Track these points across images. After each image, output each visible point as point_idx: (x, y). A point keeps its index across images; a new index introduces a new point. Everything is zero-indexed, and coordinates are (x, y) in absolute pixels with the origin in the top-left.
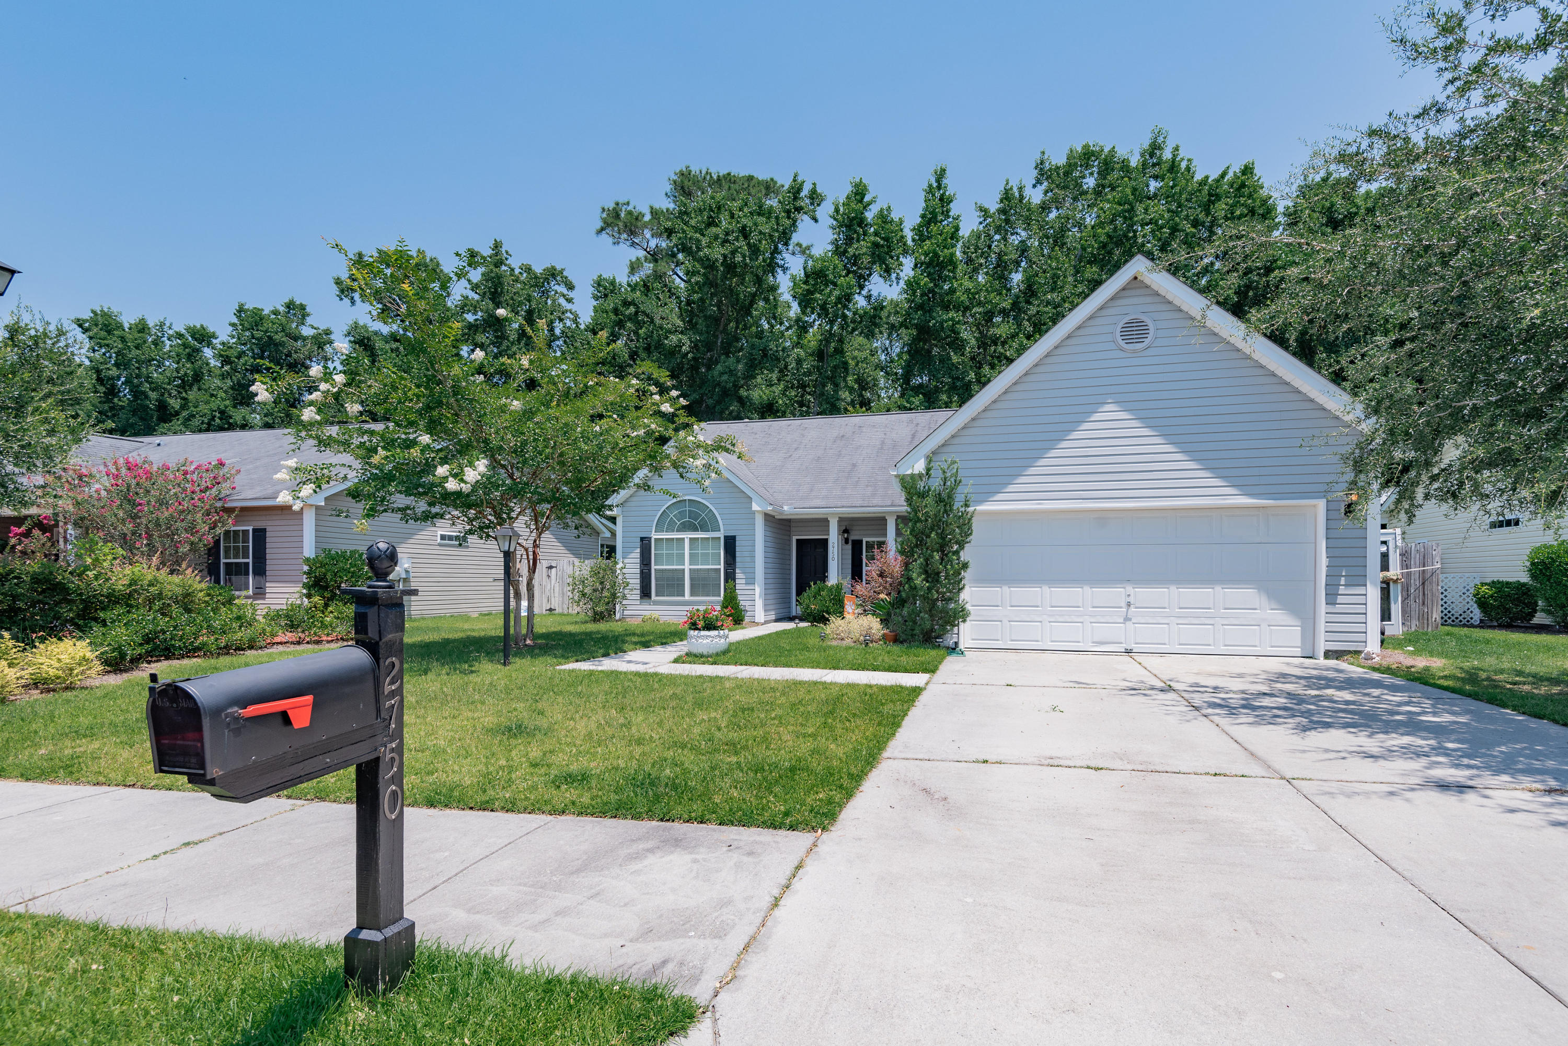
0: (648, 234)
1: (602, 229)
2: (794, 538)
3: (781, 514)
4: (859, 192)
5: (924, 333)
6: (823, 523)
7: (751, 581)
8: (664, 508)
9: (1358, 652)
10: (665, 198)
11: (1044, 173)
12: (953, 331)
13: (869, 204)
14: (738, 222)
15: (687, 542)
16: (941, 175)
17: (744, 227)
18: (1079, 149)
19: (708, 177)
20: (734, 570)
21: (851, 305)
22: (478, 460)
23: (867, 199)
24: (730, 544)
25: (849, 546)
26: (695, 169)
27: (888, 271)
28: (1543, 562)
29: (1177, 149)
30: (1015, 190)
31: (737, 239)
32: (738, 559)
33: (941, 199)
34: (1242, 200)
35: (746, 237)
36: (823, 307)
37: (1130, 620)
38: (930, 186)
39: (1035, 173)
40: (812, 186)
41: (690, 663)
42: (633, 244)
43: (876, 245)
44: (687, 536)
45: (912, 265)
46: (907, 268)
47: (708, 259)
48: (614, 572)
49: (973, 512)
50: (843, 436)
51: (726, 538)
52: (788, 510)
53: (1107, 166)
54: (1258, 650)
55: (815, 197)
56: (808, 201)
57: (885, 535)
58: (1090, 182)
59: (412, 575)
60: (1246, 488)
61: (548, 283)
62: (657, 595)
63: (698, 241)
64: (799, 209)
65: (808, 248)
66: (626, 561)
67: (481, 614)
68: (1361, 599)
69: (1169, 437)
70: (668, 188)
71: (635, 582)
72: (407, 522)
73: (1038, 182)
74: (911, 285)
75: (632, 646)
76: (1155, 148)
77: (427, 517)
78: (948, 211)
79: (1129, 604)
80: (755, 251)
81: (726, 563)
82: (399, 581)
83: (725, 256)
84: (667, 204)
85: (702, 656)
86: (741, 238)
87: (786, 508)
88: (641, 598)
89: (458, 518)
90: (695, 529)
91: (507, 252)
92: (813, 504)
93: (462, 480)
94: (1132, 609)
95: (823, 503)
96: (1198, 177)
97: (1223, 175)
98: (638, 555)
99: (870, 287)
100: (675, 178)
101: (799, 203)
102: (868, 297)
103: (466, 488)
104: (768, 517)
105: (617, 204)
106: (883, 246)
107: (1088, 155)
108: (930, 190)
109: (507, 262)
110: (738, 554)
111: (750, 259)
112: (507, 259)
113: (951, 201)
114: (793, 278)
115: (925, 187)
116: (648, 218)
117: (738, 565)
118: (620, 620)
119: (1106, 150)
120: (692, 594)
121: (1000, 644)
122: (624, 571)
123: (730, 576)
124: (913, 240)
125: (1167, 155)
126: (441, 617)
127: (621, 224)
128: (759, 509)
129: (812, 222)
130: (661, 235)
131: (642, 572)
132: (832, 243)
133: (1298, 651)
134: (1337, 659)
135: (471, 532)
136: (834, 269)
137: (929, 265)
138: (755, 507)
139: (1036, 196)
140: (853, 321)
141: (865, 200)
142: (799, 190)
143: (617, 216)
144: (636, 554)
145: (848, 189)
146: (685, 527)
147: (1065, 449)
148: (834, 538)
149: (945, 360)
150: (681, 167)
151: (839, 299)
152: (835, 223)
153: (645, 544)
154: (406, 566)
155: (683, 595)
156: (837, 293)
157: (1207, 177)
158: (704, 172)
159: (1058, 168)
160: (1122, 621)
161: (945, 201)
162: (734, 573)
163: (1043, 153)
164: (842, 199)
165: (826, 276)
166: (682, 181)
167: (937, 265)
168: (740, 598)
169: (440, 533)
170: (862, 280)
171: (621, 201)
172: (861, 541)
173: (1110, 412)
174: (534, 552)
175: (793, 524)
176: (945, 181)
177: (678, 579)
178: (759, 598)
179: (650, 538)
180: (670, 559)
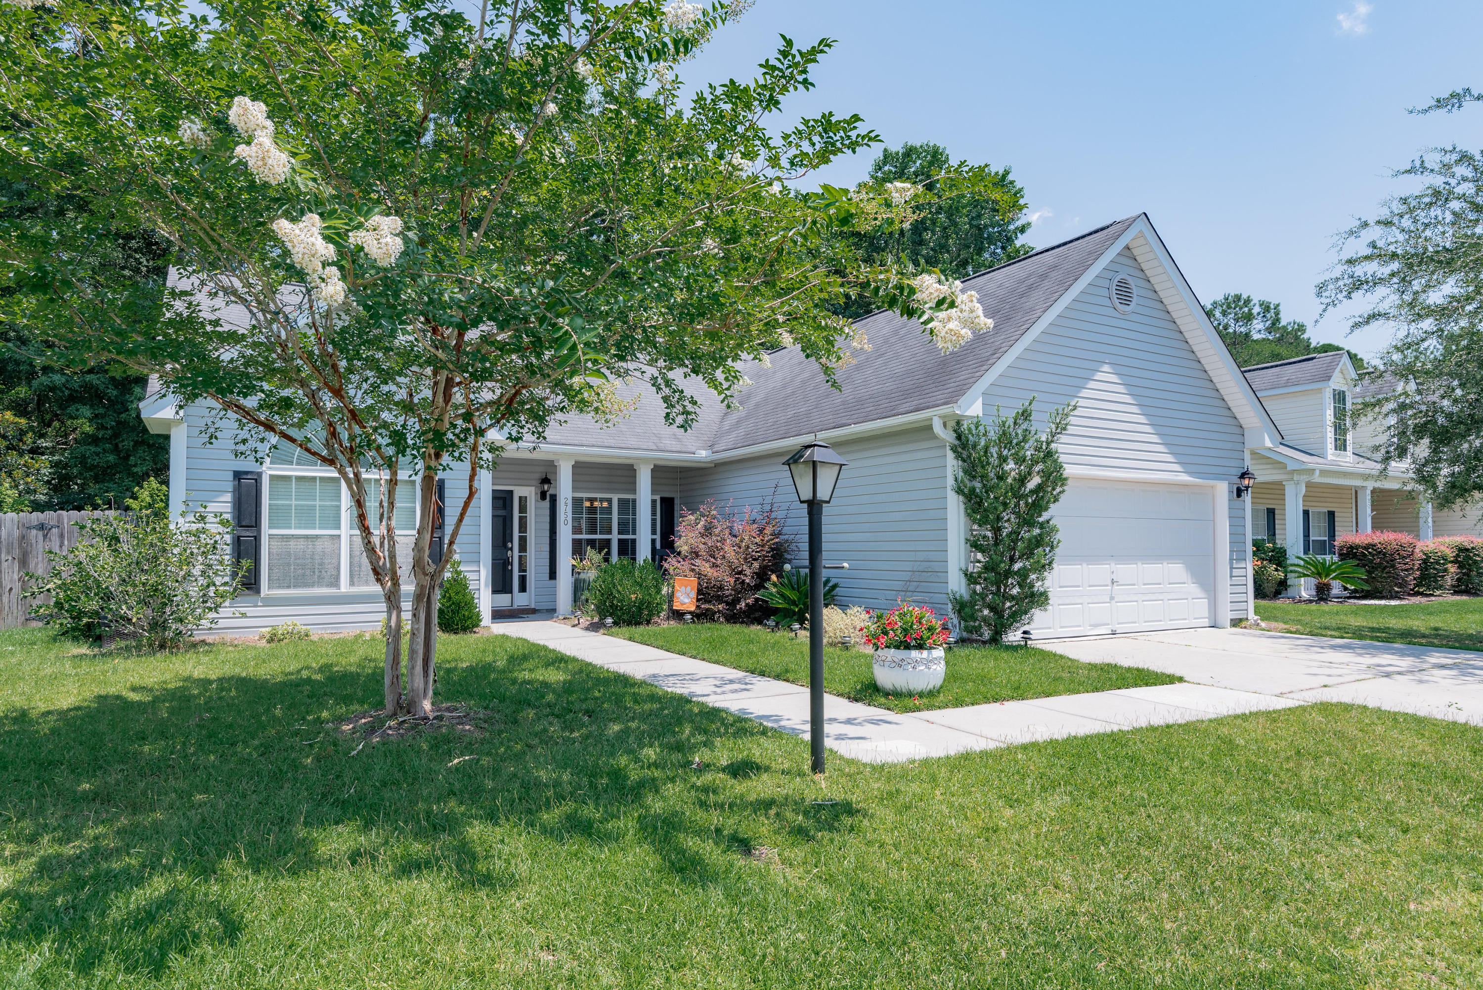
7: (471, 557)
9: (1244, 619)
15: (344, 486)
25: (548, 504)
32: (447, 520)
37: (1114, 598)
54: (1187, 623)
62: (273, 587)
69: (1142, 408)
79: (1113, 582)
88: (235, 592)
94: (1115, 586)
95: (558, 438)
98: (228, 507)
110: (447, 511)
131: (237, 542)
133: (1206, 622)
134: (1235, 626)
144: (224, 504)
148: (566, 489)
153: (246, 488)
155: (336, 585)
160: (1108, 600)
173: (1106, 374)
177: (323, 556)
178: (486, 585)
179: (260, 474)
180: (306, 516)
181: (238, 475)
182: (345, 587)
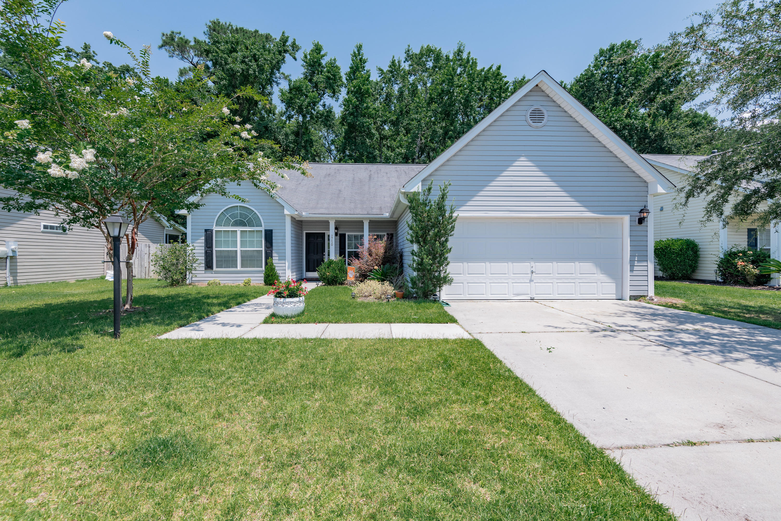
0: (192, 53)
1: (162, 46)
2: (304, 232)
3: (301, 217)
4: (318, 49)
5: (352, 128)
6: (326, 223)
7: (282, 258)
8: (222, 211)
9: (644, 296)
10: (203, 35)
11: (409, 56)
12: (368, 128)
13: (323, 56)
14: (251, 52)
15: (239, 234)
16: (359, 48)
17: (255, 55)
18: (426, 47)
19: (230, 28)
20: (272, 251)
21: (316, 108)
22: (85, 148)
23: (322, 53)
24: (269, 235)
25: (338, 237)
26: (222, 21)
27: (334, 92)
28: (662, 248)
29: (469, 53)
30: (396, 62)
31: (250, 61)
32: (274, 244)
33: (361, 60)
34: (498, 81)
35: (256, 61)
36: (300, 107)
37: (533, 281)
38: (354, 53)
39: (405, 55)
40: (293, 40)
41: (278, 323)
42: (183, 58)
43: (329, 78)
44: (239, 229)
45: (346, 92)
46: (343, 94)
47: (232, 70)
48: (185, 251)
49: (457, 217)
50: (329, 174)
51: (266, 231)
52: (305, 215)
53: (438, 58)
54: (596, 296)
55: (295, 47)
56: (291, 48)
57: (363, 231)
58: (430, 64)
59: (18, 254)
60: (591, 208)
61: (124, 74)
62: (217, 267)
63: (226, 59)
64: (286, 51)
65: (288, 76)
66: (195, 245)
67: (78, 281)
68: (645, 268)
69: (553, 178)
70: (206, 29)
71: (201, 258)
72: (9, 210)
73: (406, 60)
74: (347, 102)
75: (217, 308)
76: (459, 52)
77: (30, 207)
78: (364, 67)
79: (532, 272)
80: (261, 70)
81: (266, 247)
82: (7, 258)
83: (243, 70)
84: (204, 38)
85: (287, 317)
86: (253, 61)
87: (304, 213)
88: (206, 269)
89: (61, 210)
90: (245, 225)
91: (94, 52)
92: (320, 211)
93: (68, 167)
94: (534, 275)
95: (326, 212)
96: (479, 68)
97: (491, 68)
98: (203, 241)
99: (325, 100)
100: (210, 24)
101: (286, 48)
102: (324, 106)
103: (72, 175)
104: (293, 218)
105: (173, 32)
106: (332, 79)
107: (429, 51)
108: (355, 55)
109: (94, 58)
110: (274, 241)
111: (259, 73)
112: (94, 56)
113: (366, 62)
114: (281, 91)
115: (352, 53)
116: (192, 43)
117: (274, 248)
118: (190, 284)
119: (438, 49)
120: (242, 266)
121: (462, 297)
122: (194, 251)
123: (269, 255)
124: (347, 79)
125: (465, 56)
126: (44, 284)
127: (175, 44)
128: (288, 213)
129: (294, 60)
130: (201, 56)
131: (206, 252)
132: (304, 74)
133: (614, 296)
134: (635, 300)
135: (74, 221)
136: (306, 87)
137: (356, 92)
138: (286, 212)
139: (406, 66)
140: (317, 117)
141: (321, 53)
142: (286, 41)
143: (173, 39)
144: (202, 240)
145: (312, 47)
146: (237, 224)
147: (500, 181)
148: (332, 232)
149: (364, 143)
150: (214, 19)
151: (309, 103)
152: (305, 64)
153: (208, 235)
154: (13, 247)
155: (237, 267)
156: (308, 100)
157: (484, 68)
158: (228, 24)
159: (416, 54)
160: (528, 281)
161: (363, 61)
162: (272, 253)
163: (409, 46)
164: (308, 52)
165: (302, 90)
166: (214, 26)
167: (360, 93)
168: (276, 268)
169: (43, 224)
170: (321, 96)
171: (175, 31)
172: (345, 234)
173: (523, 162)
174: (133, 238)
175: (303, 224)
176: (361, 52)
177: (232, 257)
178: (288, 268)
179: (212, 230)
180: (227, 244)
181: (206, 231)
182: (239, 268)
